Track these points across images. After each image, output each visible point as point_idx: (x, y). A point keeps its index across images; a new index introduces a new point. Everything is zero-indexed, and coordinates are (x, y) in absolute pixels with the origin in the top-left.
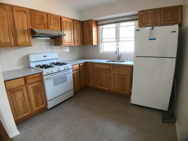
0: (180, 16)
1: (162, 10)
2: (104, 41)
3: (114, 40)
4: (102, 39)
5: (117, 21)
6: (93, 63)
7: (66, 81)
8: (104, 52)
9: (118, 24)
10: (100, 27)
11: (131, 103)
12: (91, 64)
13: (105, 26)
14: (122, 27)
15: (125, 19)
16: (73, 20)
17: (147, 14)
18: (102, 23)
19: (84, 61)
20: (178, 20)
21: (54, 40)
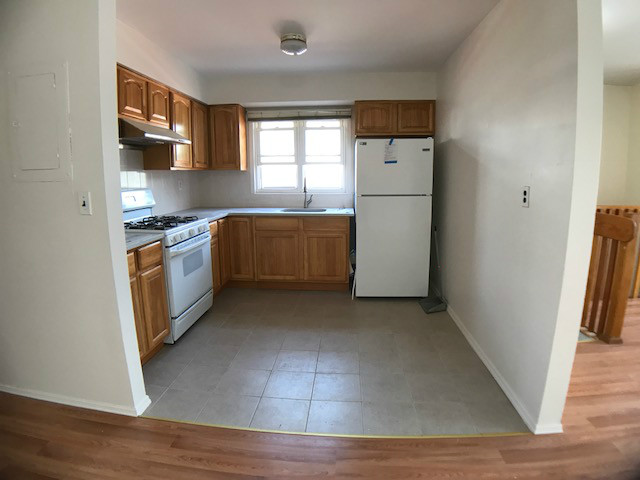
0: (431, 119)
1: (400, 106)
2: (263, 160)
3: (293, 159)
4: (259, 156)
5: (299, 115)
6: (250, 217)
7: (201, 264)
8: (262, 190)
9: (301, 122)
10: (255, 125)
11: (357, 295)
12: (246, 219)
13: (264, 125)
14: (310, 129)
15: (321, 112)
16: (192, 101)
17: (374, 108)
18: (259, 116)
19: (224, 213)
20: (427, 127)
21: (141, 152)
